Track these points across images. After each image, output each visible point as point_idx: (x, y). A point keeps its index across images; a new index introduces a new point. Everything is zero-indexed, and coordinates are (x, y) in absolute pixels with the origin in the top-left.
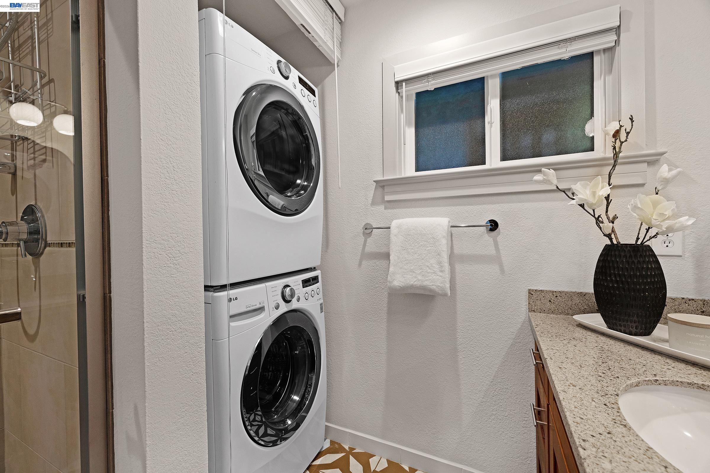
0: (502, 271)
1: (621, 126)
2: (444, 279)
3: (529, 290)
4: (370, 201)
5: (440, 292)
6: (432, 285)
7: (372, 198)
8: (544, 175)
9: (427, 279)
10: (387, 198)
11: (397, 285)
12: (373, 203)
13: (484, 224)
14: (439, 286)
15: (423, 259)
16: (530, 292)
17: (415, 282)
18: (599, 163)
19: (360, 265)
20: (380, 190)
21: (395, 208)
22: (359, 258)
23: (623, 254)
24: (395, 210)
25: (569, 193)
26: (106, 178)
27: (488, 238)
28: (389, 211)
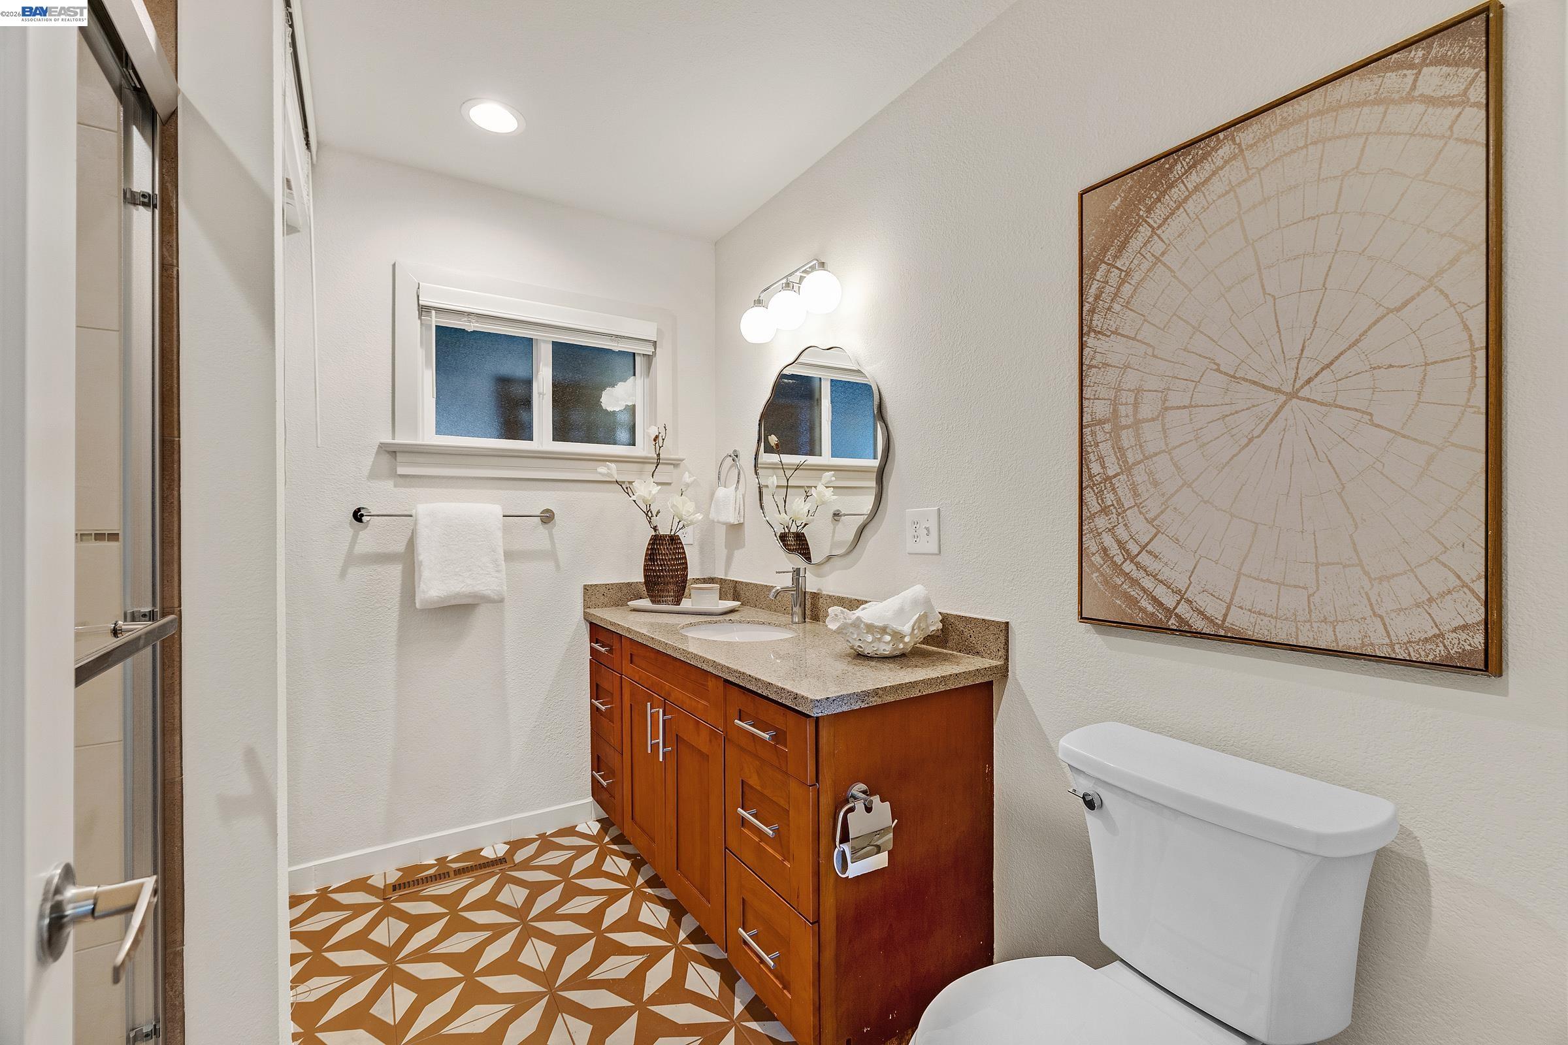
0: (558, 567)
1: (659, 433)
2: (500, 581)
3: (585, 586)
4: (366, 471)
5: (495, 597)
6: (487, 590)
7: (369, 468)
8: (608, 469)
9: (479, 582)
10: (401, 470)
11: (434, 595)
12: (373, 475)
13: (538, 514)
14: (495, 590)
15: (472, 558)
16: (586, 588)
17: (461, 588)
18: (643, 461)
19: (343, 574)
20: (386, 458)
21: (413, 487)
22: (341, 565)
23: (664, 543)
24: (413, 490)
25: (626, 487)
26: (177, 439)
27: (542, 530)
28: (403, 490)
